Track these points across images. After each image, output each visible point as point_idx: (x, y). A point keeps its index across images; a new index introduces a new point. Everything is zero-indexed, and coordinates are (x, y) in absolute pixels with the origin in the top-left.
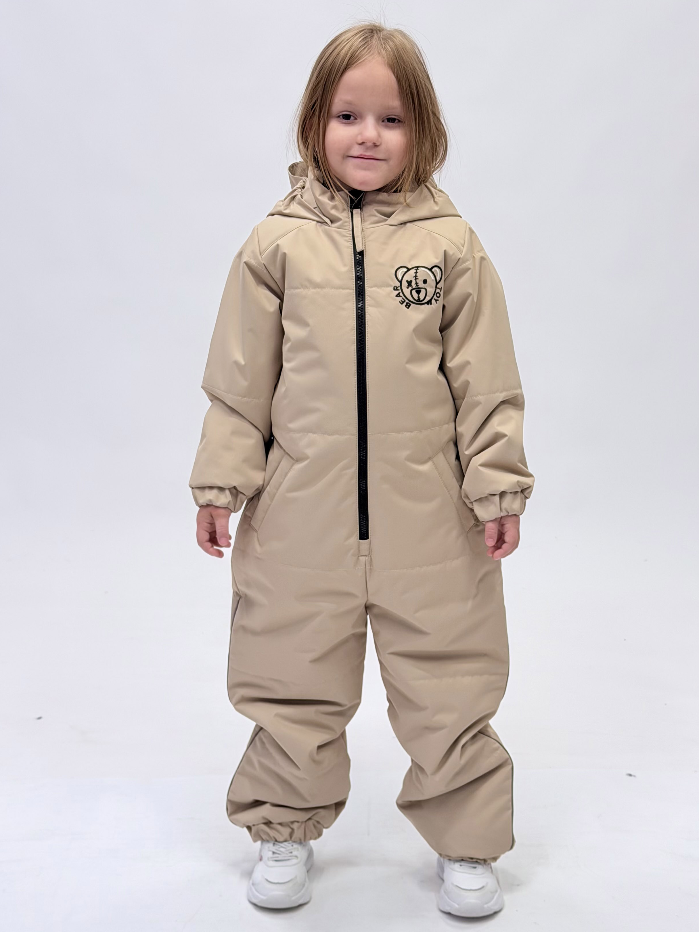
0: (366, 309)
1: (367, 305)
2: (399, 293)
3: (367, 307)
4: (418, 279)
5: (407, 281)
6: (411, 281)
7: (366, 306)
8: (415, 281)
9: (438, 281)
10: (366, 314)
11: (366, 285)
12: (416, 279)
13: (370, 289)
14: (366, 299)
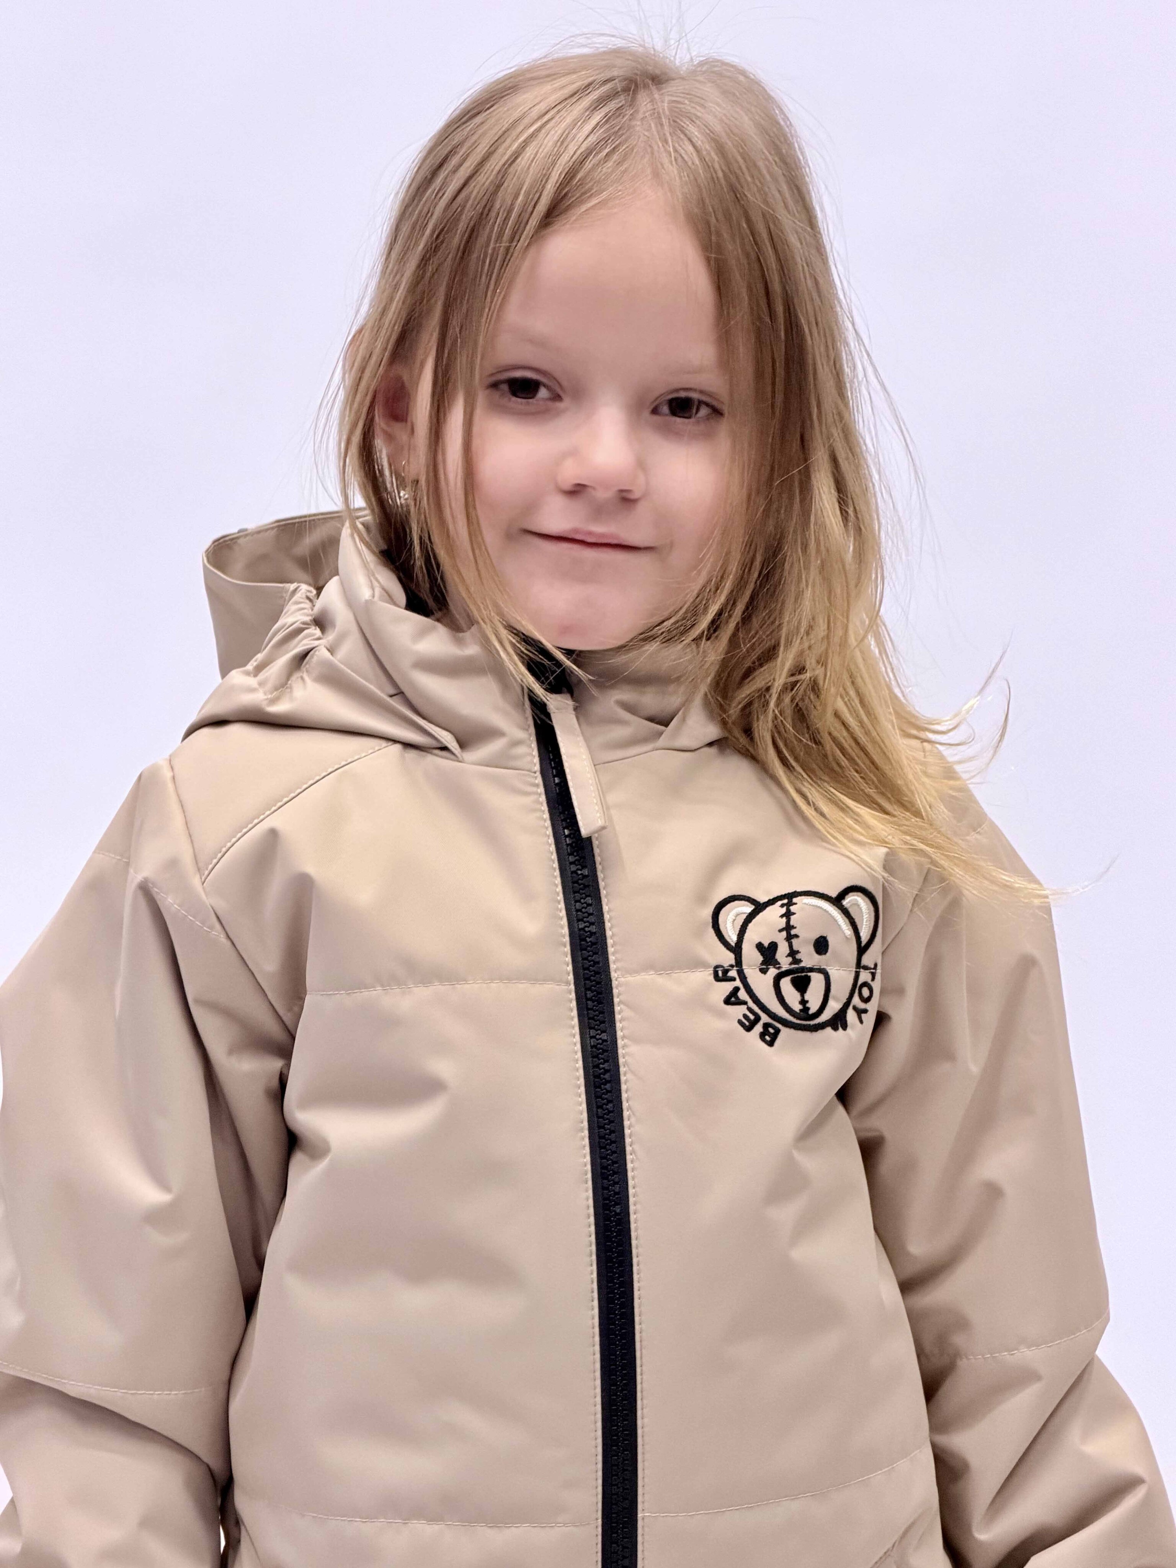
0: (621, 1051)
1: (623, 1037)
2: (737, 989)
3: (624, 1047)
4: (797, 936)
5: (760, 946)
6: (774, 946)
7: (620, 1043)
8: (786, 944)
9: (864, 943)
10: (622, 1070)
11: (613, 966)
12: (789, 938)
13: (630, 978)
14: (618, 1017)
